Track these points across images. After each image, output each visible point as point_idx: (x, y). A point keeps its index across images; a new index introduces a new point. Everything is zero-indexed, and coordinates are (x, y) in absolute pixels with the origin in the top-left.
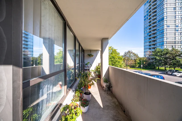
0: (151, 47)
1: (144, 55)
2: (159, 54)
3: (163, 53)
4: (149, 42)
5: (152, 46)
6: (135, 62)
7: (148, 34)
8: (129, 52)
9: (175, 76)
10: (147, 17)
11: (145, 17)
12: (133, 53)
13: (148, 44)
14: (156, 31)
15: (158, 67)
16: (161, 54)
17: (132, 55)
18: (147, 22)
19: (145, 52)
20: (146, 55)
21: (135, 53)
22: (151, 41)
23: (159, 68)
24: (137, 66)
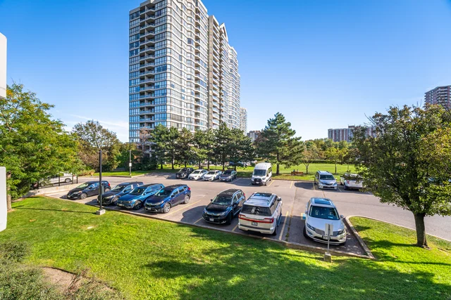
0: (143, 121)
1: (130, 138)
2: (163, 136)
3: (170, 135)
4: (141, 109)
5: (147, 120)
6: (108, 154)
7: (137, 90)
8: (91, 125)
9: (193, 179)
10: (137, 50)
11: (131, 45)
12: (104, 131)
13: (138, 112)
14: (152, 89)
15: (160, 166)
16: (167, 138)
17: (99, 134)
18: (137, 62)
19: (131, 130)
20: (134, 138)
21: (110, 131)
22: (144, 108)
23: (162, 167)
24: (115, 167)
